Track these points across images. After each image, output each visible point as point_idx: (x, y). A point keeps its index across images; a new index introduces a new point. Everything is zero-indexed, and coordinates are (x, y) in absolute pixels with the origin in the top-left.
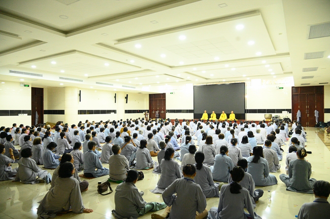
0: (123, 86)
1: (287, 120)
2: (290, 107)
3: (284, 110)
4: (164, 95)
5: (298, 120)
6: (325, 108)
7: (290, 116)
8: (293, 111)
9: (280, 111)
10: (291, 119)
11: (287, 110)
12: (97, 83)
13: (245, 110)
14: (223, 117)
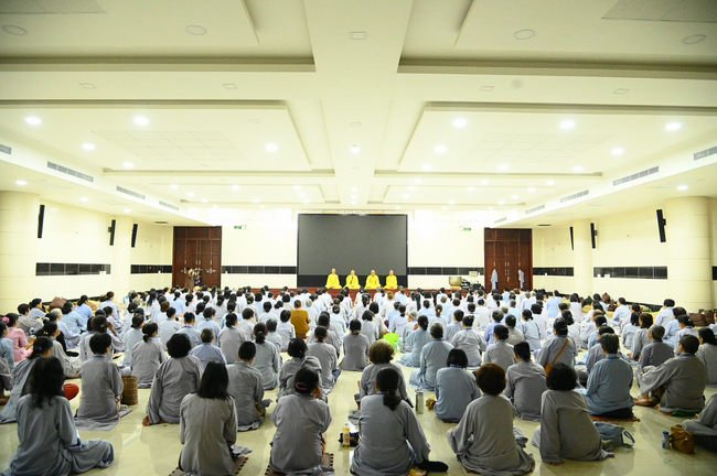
0: (161, 203)
1: (477, 286)
2: (481, 265)
3: (472, 269)
4: (218, 229)
5: (494, 287)
6: (534, 266)
7: (480, 280)
8: (486, 272)
9: (466, 271)
10: (483, 284)
11: (476, 269)
12: (119, 189)
13: (408, 269)
14: (373, 282)
